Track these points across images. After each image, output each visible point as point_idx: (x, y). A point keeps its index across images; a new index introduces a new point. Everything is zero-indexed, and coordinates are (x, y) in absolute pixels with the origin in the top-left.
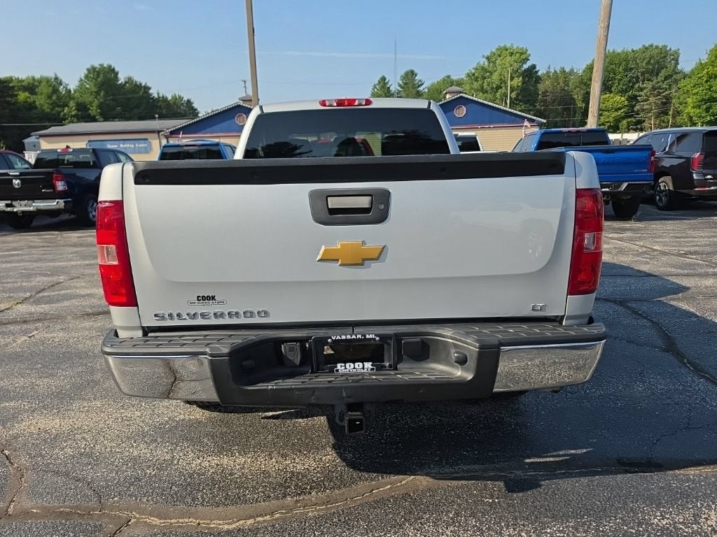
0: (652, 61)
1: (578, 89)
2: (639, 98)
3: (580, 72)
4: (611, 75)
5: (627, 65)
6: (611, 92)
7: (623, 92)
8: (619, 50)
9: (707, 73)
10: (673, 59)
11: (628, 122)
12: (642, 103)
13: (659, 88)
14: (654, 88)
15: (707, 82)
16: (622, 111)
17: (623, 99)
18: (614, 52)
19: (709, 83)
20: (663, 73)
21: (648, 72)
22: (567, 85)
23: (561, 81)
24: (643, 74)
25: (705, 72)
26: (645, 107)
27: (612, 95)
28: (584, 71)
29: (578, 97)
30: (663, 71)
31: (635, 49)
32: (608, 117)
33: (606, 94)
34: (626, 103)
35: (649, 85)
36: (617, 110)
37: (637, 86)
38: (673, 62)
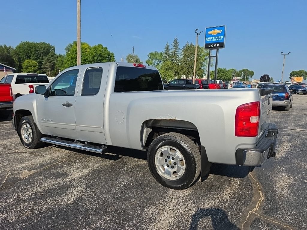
0: (45, 49)
1: (15, 56)
2: (43, 63)
3: (15, 48)
4: (30, 52)
5: (35, 49)
6: (30, 59)
7: (35, 59)
8: (31, 42)
9: (71, 57)
10: (53, 49)
11: (39, 72)
12: (44, 65)
13: (50, 60)
14: (48, 60)
15: (71, 60)
16: (36, 67)
17: (36, 62)
18: (29, 42)
19: (72, 61)
20: (50, 54)
21: (44, 53)
22: (9, 53)
23: (5, 51)
24: (42, 53)
25: (70, 56)
26: (46, 67)
27: (31, 60)
28: (16, 48)
29: (15, 59)
30: (50, 53)
31: (38, 43)
32: (31, 69)
33: (28, 59)
34: (38, 64)
35: (46, 58)
36: (34, 66)
37: (41, 58)
38: (53, 50)
